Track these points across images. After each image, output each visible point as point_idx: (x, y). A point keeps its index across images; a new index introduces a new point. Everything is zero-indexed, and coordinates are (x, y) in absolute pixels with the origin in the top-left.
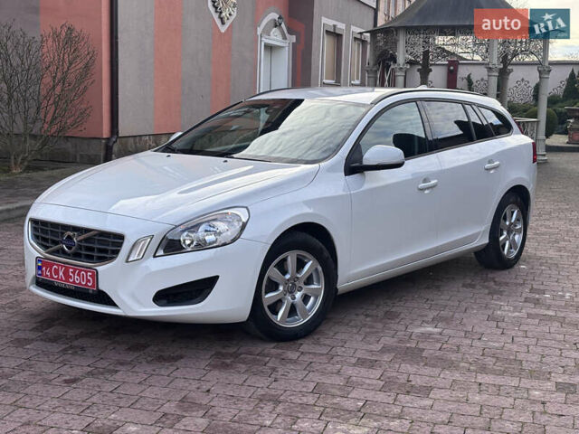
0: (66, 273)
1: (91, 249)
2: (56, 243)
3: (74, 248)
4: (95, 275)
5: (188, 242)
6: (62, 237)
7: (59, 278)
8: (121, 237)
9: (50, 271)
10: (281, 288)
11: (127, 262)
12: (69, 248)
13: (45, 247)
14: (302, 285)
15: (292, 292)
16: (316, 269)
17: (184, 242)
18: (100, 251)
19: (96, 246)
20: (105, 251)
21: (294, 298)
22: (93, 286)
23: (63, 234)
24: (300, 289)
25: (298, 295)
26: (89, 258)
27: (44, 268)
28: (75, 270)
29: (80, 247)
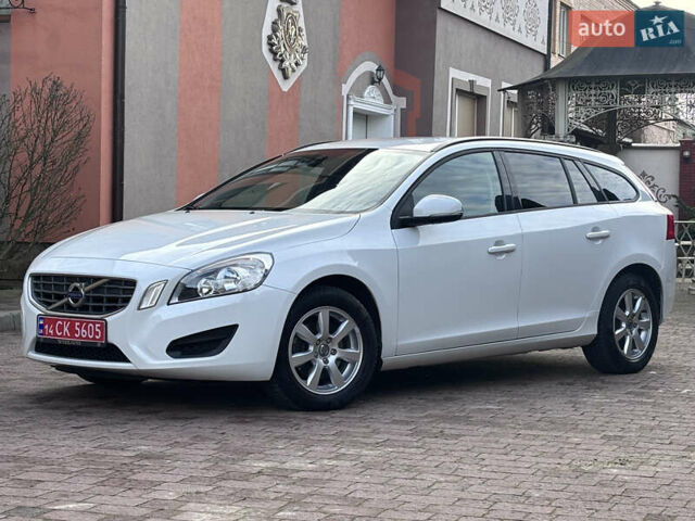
0: (72, 329)
1: (100, 300)
2: (60, 297)
3: (80, 301)
4: (104, 327)
5: (205, 291)
6: (67, 289)
7: (63, 334)
8: (133, 283)
9: (54, 329)
10: (311, 348)
11: (139, 309)
12: (75, 301)
13: (47, 304)
14: (336, 347)
15: (324, 355)
16: (353, 332)
17: (201, 291)
18: (110, 300)
19: (105, 295)
20: (115, 300)
21: (326, 362)
22: (101, 339)
23: (68, 286)
24: (334, 352)
25: (332, 359)
26: (98, 310)
27: (46, 327)
28: (82, 323)
29: (87, 298)
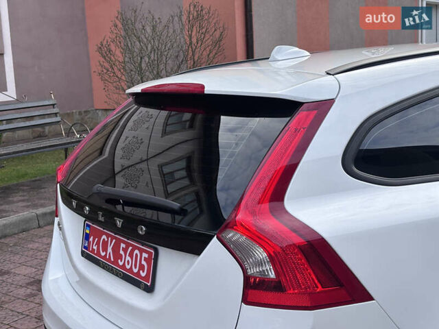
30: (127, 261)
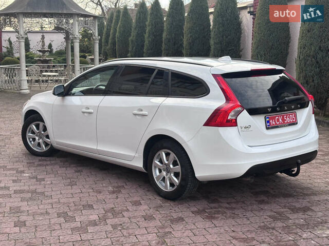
30: (288, 120)
